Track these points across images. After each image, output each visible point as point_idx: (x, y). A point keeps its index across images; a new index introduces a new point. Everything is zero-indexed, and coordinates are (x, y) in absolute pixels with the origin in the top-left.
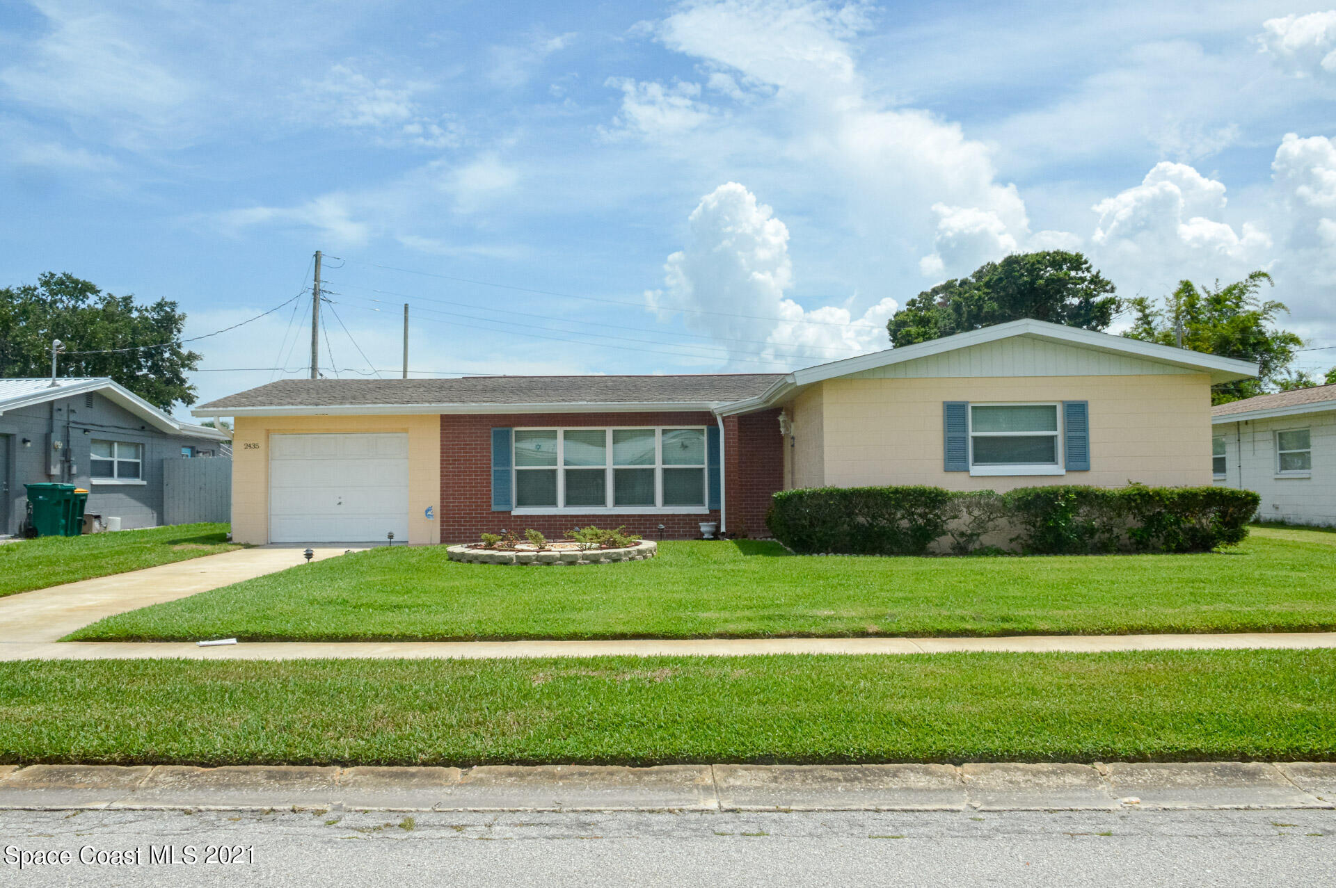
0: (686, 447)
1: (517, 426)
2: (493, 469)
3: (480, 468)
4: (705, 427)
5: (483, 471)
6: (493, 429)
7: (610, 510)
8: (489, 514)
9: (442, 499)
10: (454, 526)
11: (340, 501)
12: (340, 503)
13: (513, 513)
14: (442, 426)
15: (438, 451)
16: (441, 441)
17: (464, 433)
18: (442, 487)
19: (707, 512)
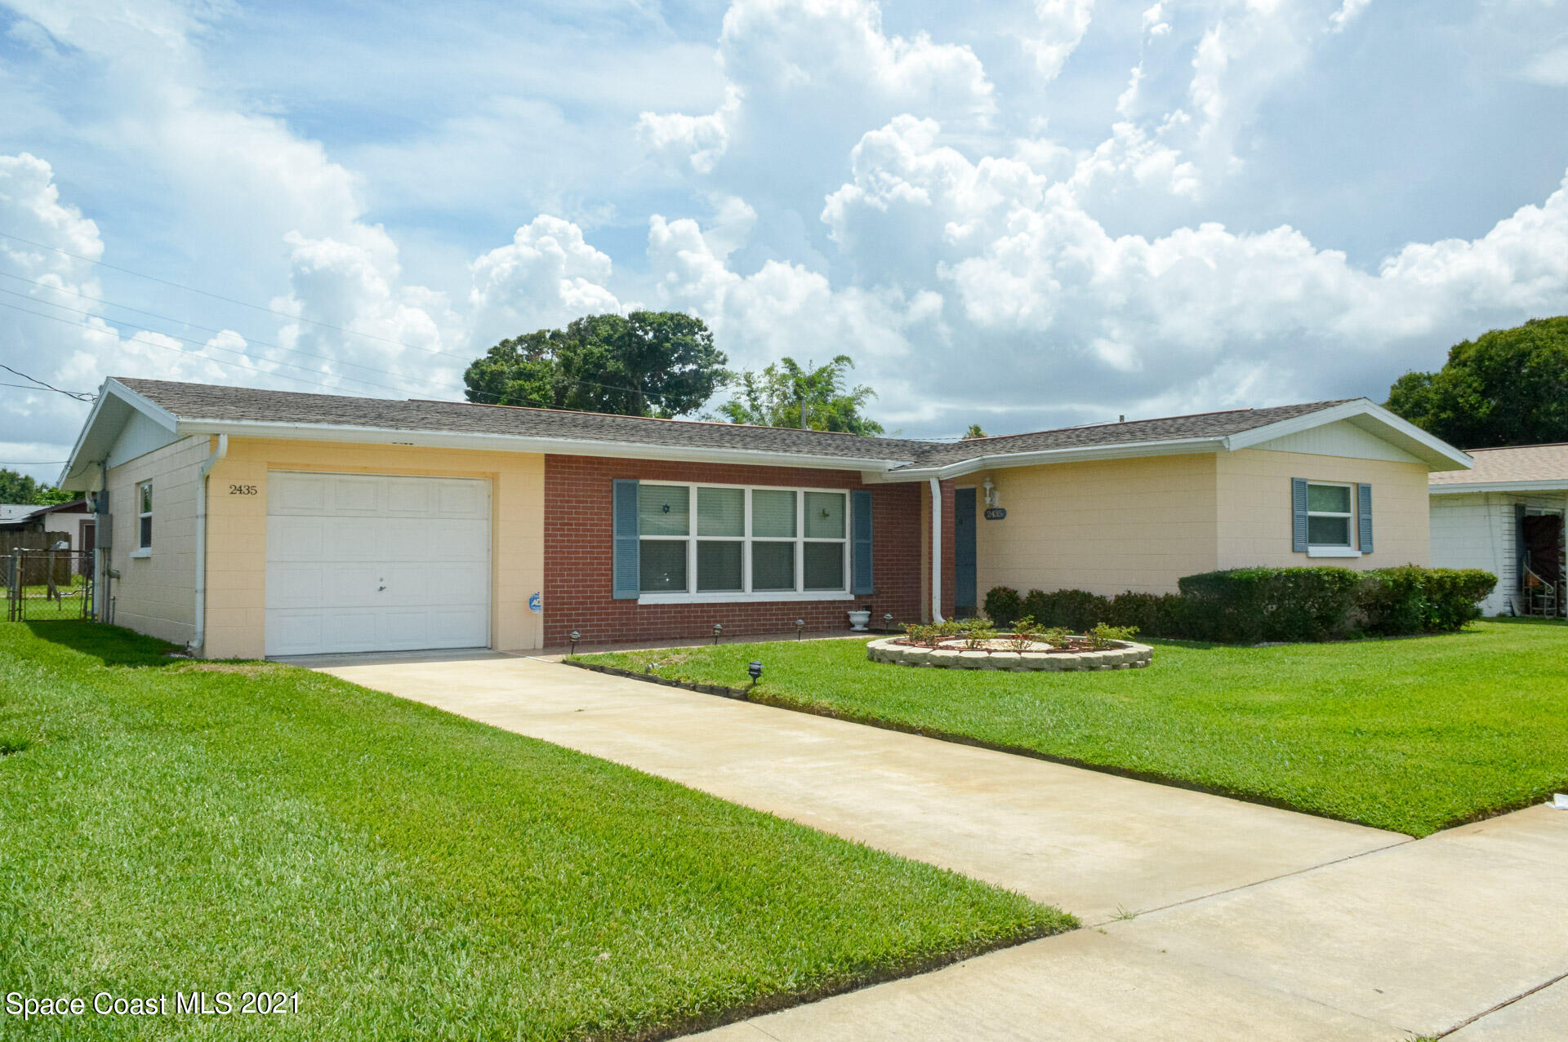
0: (828, 515)
1: (645, 478)
2: (615, 537)
3: (597, 536)
4: (846, 492)
5: (601, 542)
6: (615, 481)
7: (749, 596)
8: (610, 603)
9: (546, 581)
10: (563, 621)
11: (382, 584)
12: (381, 589)
13: (641, 602)
14: (547, 472)
15: (542, 510)
16: (546, 495)
17: (576, 485)
18: (546, 564)
19: (852, 598)
